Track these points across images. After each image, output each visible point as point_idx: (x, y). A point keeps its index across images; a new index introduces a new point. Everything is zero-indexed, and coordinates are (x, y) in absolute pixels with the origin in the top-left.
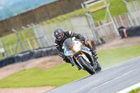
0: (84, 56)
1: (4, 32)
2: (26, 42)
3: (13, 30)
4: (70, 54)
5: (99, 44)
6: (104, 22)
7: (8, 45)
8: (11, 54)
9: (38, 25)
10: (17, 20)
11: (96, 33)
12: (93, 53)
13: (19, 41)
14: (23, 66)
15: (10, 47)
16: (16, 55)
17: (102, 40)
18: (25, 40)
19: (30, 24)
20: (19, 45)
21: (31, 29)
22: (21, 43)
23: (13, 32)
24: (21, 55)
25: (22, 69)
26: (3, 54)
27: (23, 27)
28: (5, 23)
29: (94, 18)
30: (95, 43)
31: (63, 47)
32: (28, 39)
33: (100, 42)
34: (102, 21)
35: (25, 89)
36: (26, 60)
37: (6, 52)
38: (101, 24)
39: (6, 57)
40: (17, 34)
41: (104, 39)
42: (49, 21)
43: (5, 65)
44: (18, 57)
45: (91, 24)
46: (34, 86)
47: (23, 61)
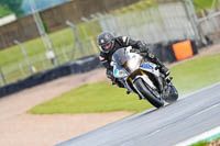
0: (145, 77)
1: (53, 26)
2: (89, 41)
3: (68, 23)
4: (122, 76)
5: (203, 46)
6: (211, 10)
7: (59, 46)
8: (65, 60)
9: (107, 15)
10: (75, 7)
11: (199, 27)
12: (161, 71)
13: (76, 40)
14: (84, 80)
15: (64, 50)
16: (72, 63)
17: (207, 39)
18: (87, 38)
19: (94, 13)
20: (77, 45)
21: (97, 22)
22: (80, 44)
23: (67, 26)
24: (80, 62)
25: (83, 83)
26: (52, 60)
27: (84, 19)
28: (55, 12)
29: (195, 4)
30: (197, 44)
31: (112, 64)
32: (91, 38)
33: (205, 41)
34: (208, 10)
35: (85, 116)
36: (88, 71)
37: (56, 57)
38: (206, 14)
39: (56, 65)
40: (75, 29)
41: (211, 38)
42: (124, 9)
43: (56, 78)
44: (76, 66)
45: (190, 14)
46: (101, 111)
47: (83, 72)
